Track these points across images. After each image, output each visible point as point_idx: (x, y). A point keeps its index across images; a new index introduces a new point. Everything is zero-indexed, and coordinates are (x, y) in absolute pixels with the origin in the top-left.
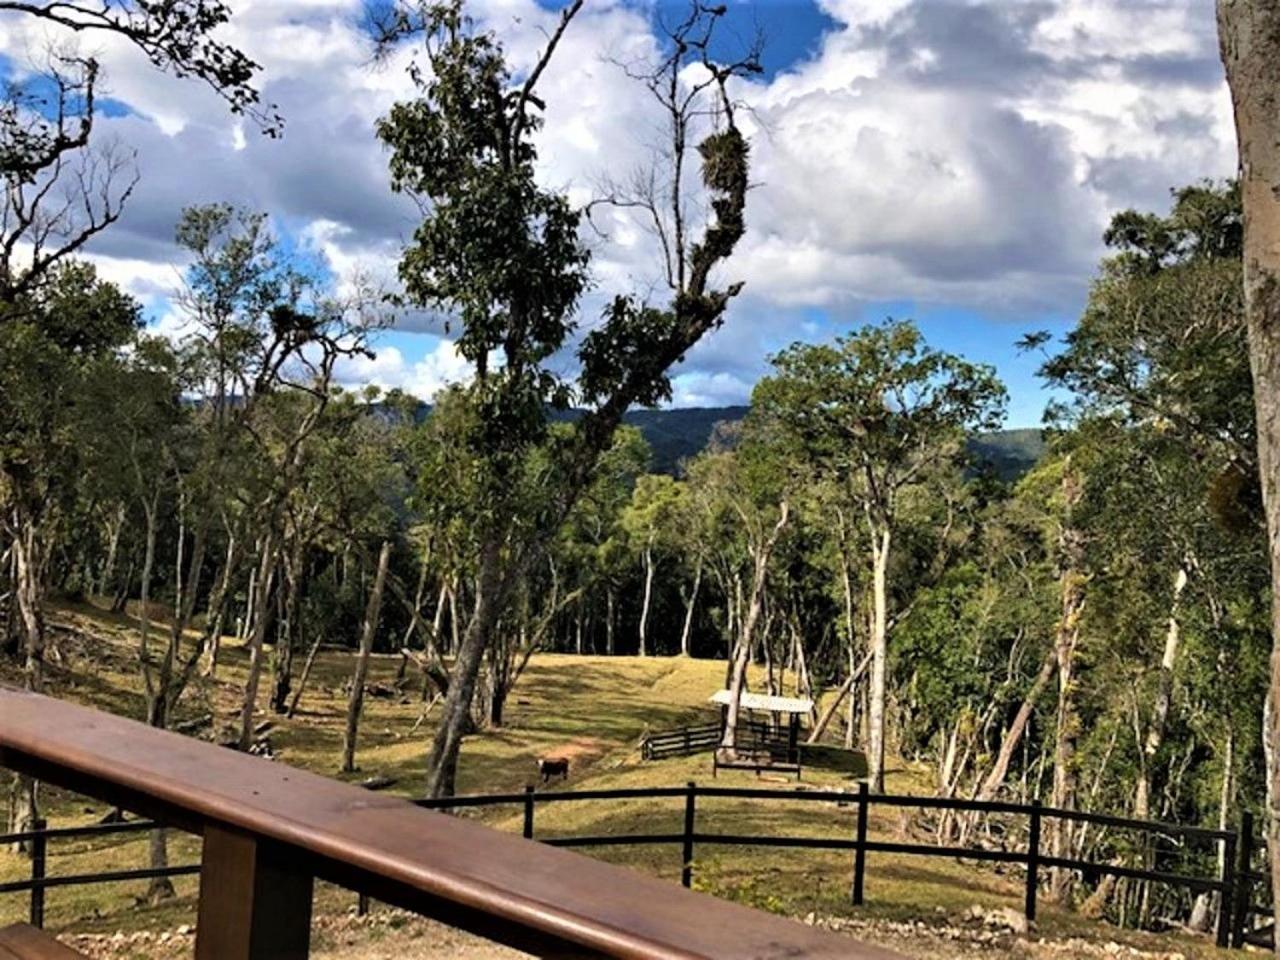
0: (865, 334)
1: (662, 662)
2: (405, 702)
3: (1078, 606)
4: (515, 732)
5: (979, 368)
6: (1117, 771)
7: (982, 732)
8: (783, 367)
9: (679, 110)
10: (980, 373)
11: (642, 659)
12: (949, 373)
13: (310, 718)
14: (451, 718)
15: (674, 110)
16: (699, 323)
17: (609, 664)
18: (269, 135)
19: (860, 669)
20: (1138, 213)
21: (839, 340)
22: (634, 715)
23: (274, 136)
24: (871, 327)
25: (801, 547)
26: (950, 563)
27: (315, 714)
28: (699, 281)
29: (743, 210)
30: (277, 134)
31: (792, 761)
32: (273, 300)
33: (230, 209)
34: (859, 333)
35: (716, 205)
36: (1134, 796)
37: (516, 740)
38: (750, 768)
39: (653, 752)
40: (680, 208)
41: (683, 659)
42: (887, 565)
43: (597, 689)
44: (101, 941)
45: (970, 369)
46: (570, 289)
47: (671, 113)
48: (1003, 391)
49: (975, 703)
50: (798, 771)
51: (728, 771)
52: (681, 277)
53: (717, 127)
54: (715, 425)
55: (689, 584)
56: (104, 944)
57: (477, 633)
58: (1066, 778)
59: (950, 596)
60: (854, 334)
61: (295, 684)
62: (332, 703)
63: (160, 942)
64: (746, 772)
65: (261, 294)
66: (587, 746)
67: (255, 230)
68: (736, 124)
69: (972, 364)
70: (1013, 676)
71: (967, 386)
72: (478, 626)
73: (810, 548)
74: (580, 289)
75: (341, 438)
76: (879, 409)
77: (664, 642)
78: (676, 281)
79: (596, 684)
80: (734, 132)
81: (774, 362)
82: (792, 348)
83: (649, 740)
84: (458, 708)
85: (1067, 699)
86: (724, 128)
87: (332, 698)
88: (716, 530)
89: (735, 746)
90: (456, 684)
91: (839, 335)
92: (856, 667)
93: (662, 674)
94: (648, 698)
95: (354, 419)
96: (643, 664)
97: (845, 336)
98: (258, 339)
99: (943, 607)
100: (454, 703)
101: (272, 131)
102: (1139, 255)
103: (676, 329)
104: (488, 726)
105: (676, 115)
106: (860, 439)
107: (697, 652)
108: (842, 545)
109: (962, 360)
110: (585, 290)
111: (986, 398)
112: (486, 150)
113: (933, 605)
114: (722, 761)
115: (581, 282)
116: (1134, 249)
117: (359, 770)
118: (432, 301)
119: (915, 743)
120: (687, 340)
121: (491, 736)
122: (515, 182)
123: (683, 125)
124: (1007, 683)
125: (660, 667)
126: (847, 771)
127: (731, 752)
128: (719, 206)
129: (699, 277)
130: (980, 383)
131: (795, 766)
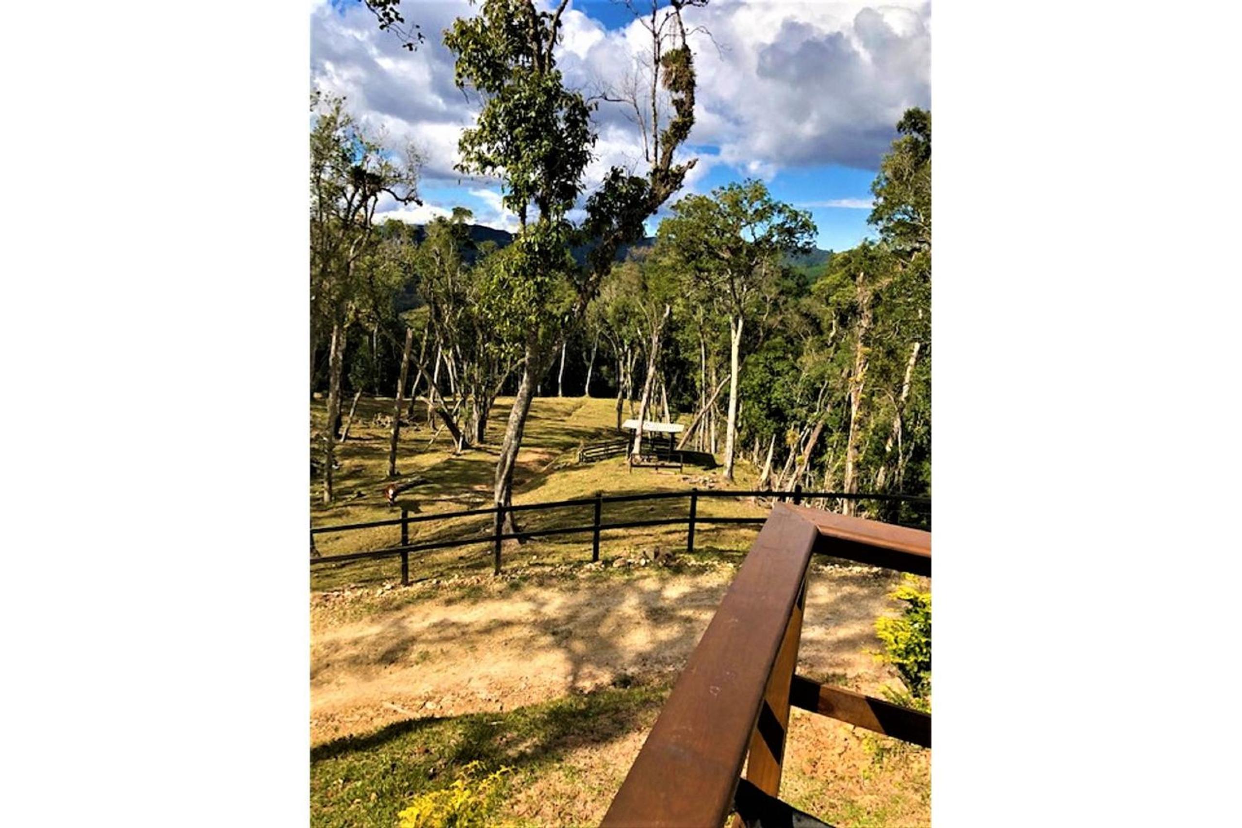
0: (731, 189)
1: (574, 400)
2: (417, 430)
3: (864, 367)
4: (493, 446)
5: (802, 213)
6: (868, 462)
7: (799, 443)
8: (679, 211)
9: (657, 32)
10: (802, 216)
11: (560, 399)
12: (782, 216)
13: (357, 442)
14: (509, 448)
15: (654, 32)
16: (668, 187)
17: (542, 402)
18: (408, 48)
19: (708, 405)
20: (921, 110)
21: (714, 193)
22: (567, 434)
23: (411, 49)
24: (734, 184)
25: (672, 330)
26: (767, 338)
27: (360, 439)
28: (668, 158)
29: (694, 107)
30: (414, 47)
31: (678, 461)
32: (350, 162)
33: (319, 93)
34: (727, 187)
35: (675, 102)
36: (877, 476)
37: (495, 452)
38: (653, 466)
39: (587, 458)
40: (656, 105)
41: (586, 398)
42: (741, 341)
43: (540, 418)
44: (338, 596)
45: (796, 214)
46: (581, 160)
47: (651, 35)
48: (815, 228)
49: (796, 426)
50: (680, 467)
51: (639, 469)
52: (656, 155)
53: (674, 44)
54: (629, 250)
55: (589, 352)
56: (341, 598)
57: (525, 395)
58: (853, 469)
59: (766, 359)
60: (723, 188)
61: (346, 419)
62: (369, 431)
63: (377, 596)
64: (648, 469)
65: (342, 157)
66: (543, 453)
67: (338, 110)
68: (687, 43)
69: (798, 210)
70: (820, 410)
71: (793, 225)
72: (525, 391)
73: (677, 329)
74: (586, 162)
75: (373, 256)
76: (739, 239)
77: (573, 389)
78: (652, 157)
79: (539, 415)
80: (686, 49)
81: (673, 207)
82: (686, 198)
83: (584, 451)
84: (513, 442)
85: (855, 423)
86: (679, 46)
87: (369, 428)
88: (615, 317)
89: (641, 453)
90: (512, 427)
91: (714, 189)
92: (706, 403)
93: (575, 408)
94: (571, 423)
95: (379, 242)
96: (560, 402)
97: (717, 189)
98: (342, 189)
99: (762, 365)
100: (511, 439)
101: (410, 45)
102: (916, 139)
103: (652, 190)
104: (476, 443)
105: (655, 36)
106: (727, 260)
107: (594, 394)
108: (701, 328)
109: (792, 208)
110: (589, 162)
111: (803, 233)
112: (521, 57)
113: (756, 365)
114: (635, 463)
115: (588, 157)
116: (915, 135)
117: (398, 474)
118: (489, 169)
119: (740, 448)
120: (660, 199)
121: (479, 449)
122: (550, 83)
123: (659, 44)
124: (815, 414)
125: (573, 404)
126: (703, 465)
127: (638, 457)
128: (678, 104)
129: (668, 155)
130: (800, 224)
131: (679, 464)
